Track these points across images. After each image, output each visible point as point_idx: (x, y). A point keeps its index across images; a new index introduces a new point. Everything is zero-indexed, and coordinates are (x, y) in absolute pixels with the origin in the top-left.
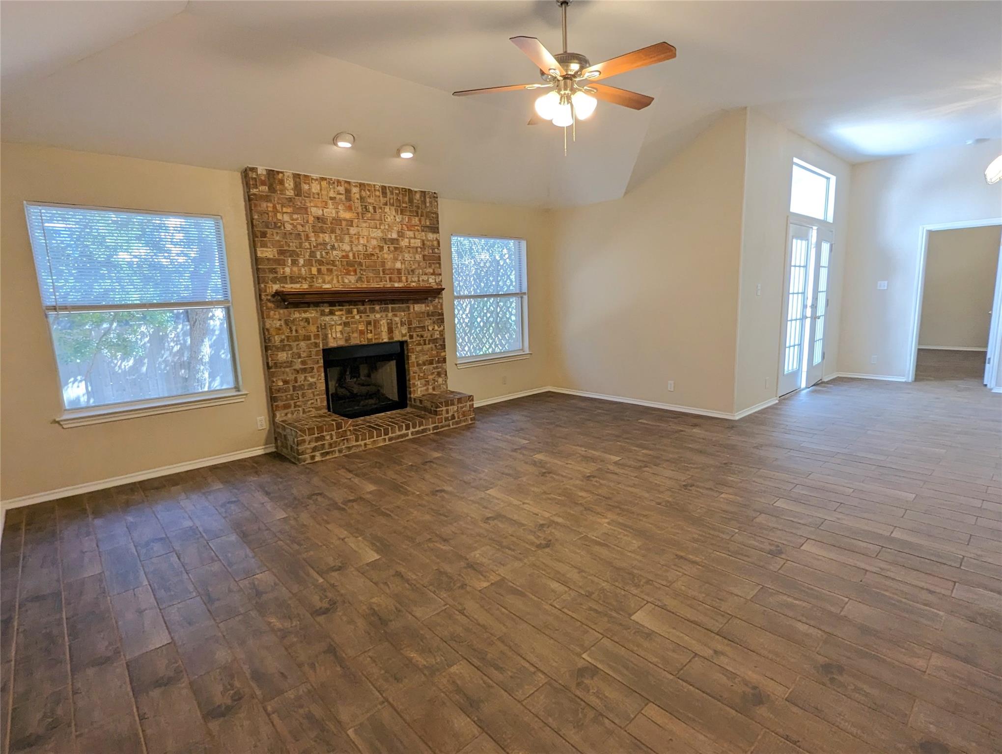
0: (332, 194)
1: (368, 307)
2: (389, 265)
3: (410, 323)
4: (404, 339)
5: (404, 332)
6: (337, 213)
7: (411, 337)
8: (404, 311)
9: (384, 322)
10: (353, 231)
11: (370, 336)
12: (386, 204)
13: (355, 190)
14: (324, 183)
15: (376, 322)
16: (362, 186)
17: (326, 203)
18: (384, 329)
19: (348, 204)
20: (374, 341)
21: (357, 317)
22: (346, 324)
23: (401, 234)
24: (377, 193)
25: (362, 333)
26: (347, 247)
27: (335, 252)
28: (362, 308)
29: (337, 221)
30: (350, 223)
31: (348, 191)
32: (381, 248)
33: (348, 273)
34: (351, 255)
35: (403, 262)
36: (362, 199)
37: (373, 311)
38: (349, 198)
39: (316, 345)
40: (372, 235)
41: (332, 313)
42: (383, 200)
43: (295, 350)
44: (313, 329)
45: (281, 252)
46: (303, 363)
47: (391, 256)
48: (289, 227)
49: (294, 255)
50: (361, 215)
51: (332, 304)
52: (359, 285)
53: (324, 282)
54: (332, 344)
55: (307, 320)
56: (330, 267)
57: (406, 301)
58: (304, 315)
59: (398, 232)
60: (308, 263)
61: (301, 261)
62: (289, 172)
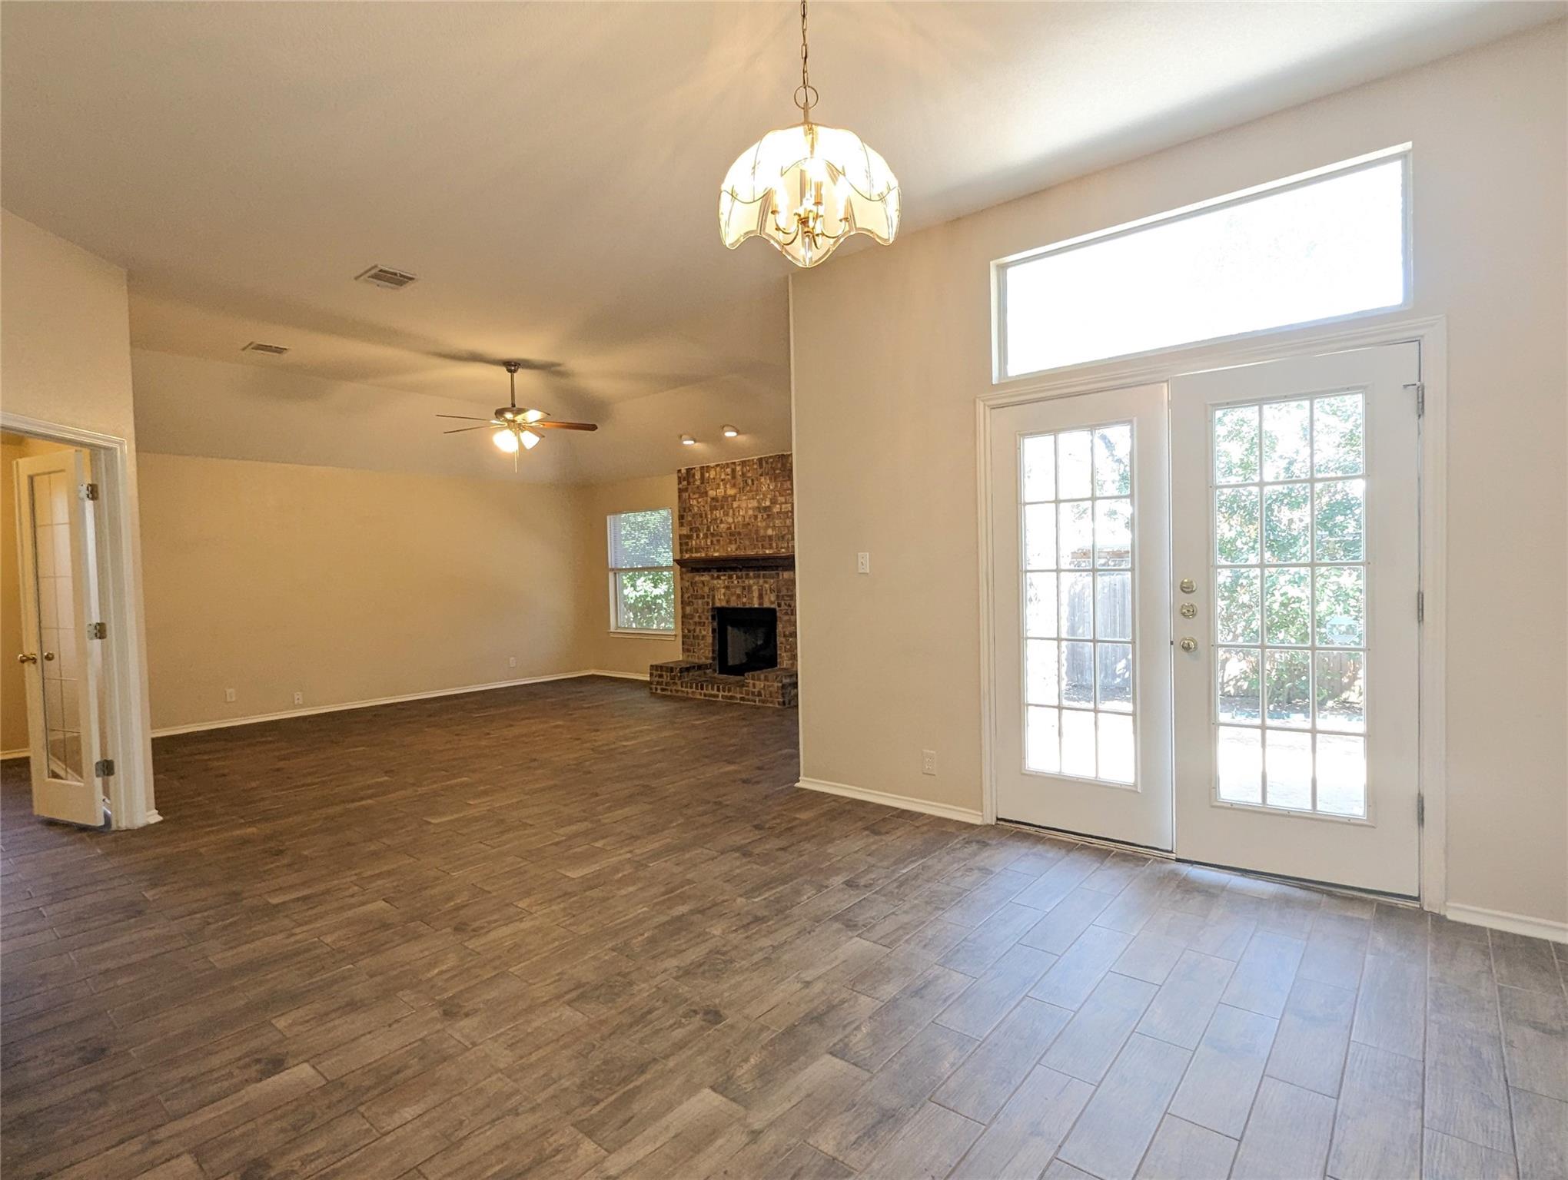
0: (723, 477)
1: (744, 573)
2: (762, 532)
3: (779, 591)
4: (773, 606)
5: (773, 599)
6: (725, 491)
7: (779, 605)
8: (773, 578)
9: (755, 588)
10: (735, 505)
11: (745, 600)
12: (761, 475)
13: (738, 468)
14: (718, 469)
15: (750, 587)
16: (743, 463)
17: (719, 484)
18: (756, 594)
19: (733, 481)
20: (748, 606)
21: (736, 582)
22: (727, 588)
23: (774, 501)
24: (755, 467)
25: (739, 596)
26: (730, 520)
27: (722, 526)
28: (739, 574)
29: (725, 498)
30: (734, 498)
31: (734, 471)
32: (756, 517)
33: (730, 543)
34: (733, 526)
35: (774, 528)
36: (743, 474)
37: (747, 577)
38: (734, 477)
39: (708, 603)
40: (750, 506)
41: (718, 578)
42: (760, 471)
43: (695, 606)
44: (706, 589)
45: (691, 530)
46: (700, 617)
47: (764, 524)
48: (696, 509)
49: (698, 530)
50: (741, 490)
51: (719, 570)
52: (738, 553)
53: (715, 551)
54: (718, 604)
55: (703, 582)
56: (718, 538)
57: (777, 568)
58: (703, 579)
59: (771, 500)
60: (706, 536)
61: (701, 535)
62: (698, 466)
